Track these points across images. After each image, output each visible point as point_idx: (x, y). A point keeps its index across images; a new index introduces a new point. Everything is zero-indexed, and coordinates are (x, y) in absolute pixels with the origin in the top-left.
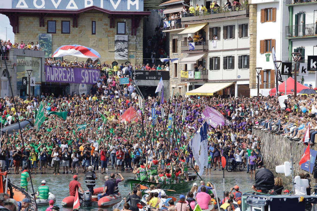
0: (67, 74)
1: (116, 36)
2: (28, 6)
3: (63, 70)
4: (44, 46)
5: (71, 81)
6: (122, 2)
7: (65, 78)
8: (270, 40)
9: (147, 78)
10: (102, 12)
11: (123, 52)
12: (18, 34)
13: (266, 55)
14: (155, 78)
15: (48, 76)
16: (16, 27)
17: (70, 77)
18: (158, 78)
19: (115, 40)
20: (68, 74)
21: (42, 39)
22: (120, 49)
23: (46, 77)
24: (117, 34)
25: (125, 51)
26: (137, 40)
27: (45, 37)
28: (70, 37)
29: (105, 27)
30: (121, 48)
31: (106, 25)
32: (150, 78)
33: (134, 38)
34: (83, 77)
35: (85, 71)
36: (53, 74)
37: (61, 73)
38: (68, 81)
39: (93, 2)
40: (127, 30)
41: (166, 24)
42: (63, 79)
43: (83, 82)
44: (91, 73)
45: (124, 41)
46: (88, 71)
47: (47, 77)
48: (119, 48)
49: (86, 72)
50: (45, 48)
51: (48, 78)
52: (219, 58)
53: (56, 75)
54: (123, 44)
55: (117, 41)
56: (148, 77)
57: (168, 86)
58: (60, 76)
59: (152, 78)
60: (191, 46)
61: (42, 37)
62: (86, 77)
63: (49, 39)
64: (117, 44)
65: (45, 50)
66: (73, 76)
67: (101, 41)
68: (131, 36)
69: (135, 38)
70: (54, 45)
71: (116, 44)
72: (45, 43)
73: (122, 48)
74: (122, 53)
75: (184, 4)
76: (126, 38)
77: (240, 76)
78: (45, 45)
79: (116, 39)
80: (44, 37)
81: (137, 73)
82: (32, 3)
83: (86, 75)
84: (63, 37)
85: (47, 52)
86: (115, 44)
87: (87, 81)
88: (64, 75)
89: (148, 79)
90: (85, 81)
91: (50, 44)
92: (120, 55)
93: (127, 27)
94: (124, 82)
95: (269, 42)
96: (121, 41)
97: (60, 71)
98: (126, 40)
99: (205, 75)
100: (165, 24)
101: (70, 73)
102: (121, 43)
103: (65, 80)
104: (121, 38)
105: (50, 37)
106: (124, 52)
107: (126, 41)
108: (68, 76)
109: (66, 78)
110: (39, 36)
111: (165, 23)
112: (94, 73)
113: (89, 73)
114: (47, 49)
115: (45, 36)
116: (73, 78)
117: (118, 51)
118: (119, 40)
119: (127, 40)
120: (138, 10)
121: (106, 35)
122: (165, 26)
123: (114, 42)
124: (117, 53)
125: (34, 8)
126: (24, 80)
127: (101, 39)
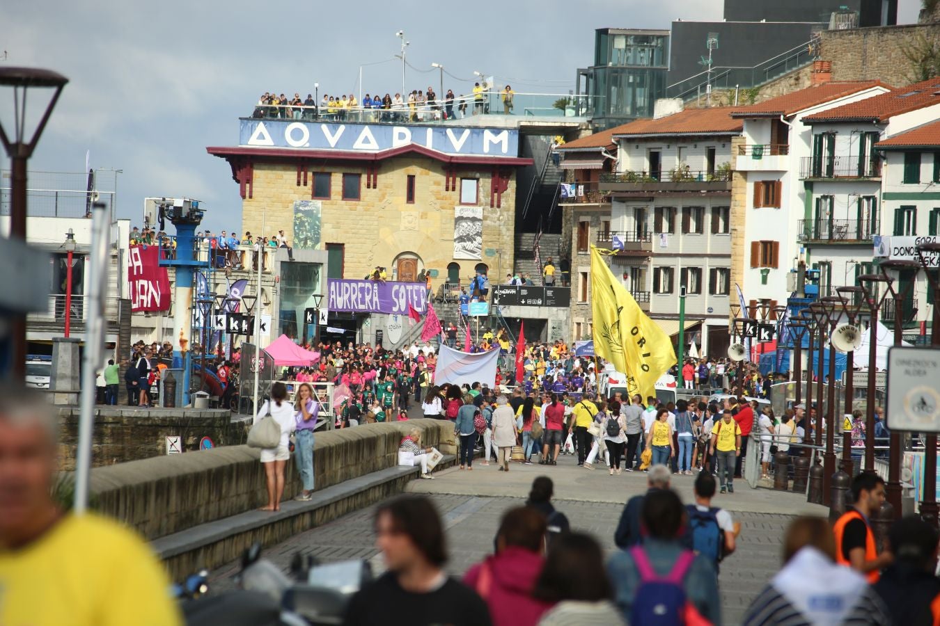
0: (366, 294)
1: (458, 208)
2: (274, 142)
3: (359, 286)
4: (305, 227)
5: (374, 308)
6: (472, 137)
7: (361, 303)
8: (771, 242)
9: (523, 302)
10: (430, 158)
11: (472, 242)
12: (250, 200)
13: (762, 271)
14: (540, 302)
15: (333, 299)
16: (248, 185)
17: (371, 301)
18: (546, 302)
19: (456, 217)
20: (368, 294)
21: (300, 211)
22: (465, 236)
23: (329, 301)
24: (461, 203)
25: (475, 240)
26: (501, 217)
27: (306, 209)
28: (359, 208)
29: (434, 188)
30: (469, 234)
31: (437, 183)
32: (529, 302)
33: (496, 213)
34: (396, 300)
35: (400, 287)
36: (340, 295)
37: (354, 293)
38: (367, 307)
39: (412, 134)
40: (481, 195)
41: (566, 191)
42: (358, 305)
43: (395, 309)
44: (412, 291)
45: (474, 220)
46: (405, 288)
47: (331, 300)
48: (464, 234)
49: (402, 290)
50: (307, 232)
51: (333, 302)
52: (673, 269)
53: (346, 297)
54: (471, 224)
55: (460, 219)
56: (526, 300)
57: (566, 320)
58: (353, 298)
59: (534, 303)
60: (617, 243)
61: (301, 208)
62: (400, 299)
63: (315, 212)
64: (459, 225)
65: (307, 235)
66: (376, 299)
67: (426, 218)
68: (490, 209)
69: (499, 212)
70: (325, 224)
71: (457, 226)
72: (307, 221)
73: (471, 234)
74: (468, 245)
75: (605, 155)
76: (478, 212)
77: (712, 309)
78: (306, 224)
79: (457, 214)
80: (305, 206)
81: (503, 292)
82: (283, 135)
83: (400, 295)
84: (347, 207)
85: (311, 239)
86: (456, 224)
87: (403, 309)
88: (360, 296)
89: (526, 304)
90: (400, 308)
91: (317, 222)
92: (464, 248)
93: (481, 189)
94: (478, 310)
95: (769, 245)
96: (467, 219)
97: (354, 289)
98: (479, 217)
99: (645, 301)
100: (563, 190)
101: (371, 292)
102: (469, 223)
103: (361, 307)
104: (468, 212)
105: (319, 208)
106: (474, 242)
107: (480, 220)
108: (368, 298)
109: (363, 302)
110: (296, 205)
111: (564, 188)
112: (418, 292)
113: (407, 291)
114: (311, 232)
115: (308, 205)
116: (376, 302)
117: (461, 239)
118: (465, 216)
119: (481, 218)
120: (505, 154)
121: (438, 206)
122: (564, 194)
123: (453, 221)
124: (458, 245)
125: (287, 146)
126: (308, 313)
127: (426, 214)
